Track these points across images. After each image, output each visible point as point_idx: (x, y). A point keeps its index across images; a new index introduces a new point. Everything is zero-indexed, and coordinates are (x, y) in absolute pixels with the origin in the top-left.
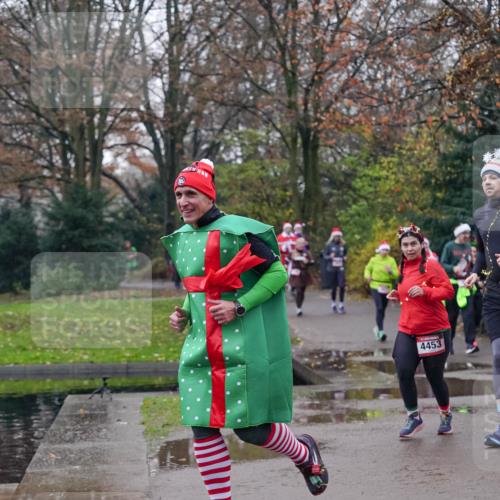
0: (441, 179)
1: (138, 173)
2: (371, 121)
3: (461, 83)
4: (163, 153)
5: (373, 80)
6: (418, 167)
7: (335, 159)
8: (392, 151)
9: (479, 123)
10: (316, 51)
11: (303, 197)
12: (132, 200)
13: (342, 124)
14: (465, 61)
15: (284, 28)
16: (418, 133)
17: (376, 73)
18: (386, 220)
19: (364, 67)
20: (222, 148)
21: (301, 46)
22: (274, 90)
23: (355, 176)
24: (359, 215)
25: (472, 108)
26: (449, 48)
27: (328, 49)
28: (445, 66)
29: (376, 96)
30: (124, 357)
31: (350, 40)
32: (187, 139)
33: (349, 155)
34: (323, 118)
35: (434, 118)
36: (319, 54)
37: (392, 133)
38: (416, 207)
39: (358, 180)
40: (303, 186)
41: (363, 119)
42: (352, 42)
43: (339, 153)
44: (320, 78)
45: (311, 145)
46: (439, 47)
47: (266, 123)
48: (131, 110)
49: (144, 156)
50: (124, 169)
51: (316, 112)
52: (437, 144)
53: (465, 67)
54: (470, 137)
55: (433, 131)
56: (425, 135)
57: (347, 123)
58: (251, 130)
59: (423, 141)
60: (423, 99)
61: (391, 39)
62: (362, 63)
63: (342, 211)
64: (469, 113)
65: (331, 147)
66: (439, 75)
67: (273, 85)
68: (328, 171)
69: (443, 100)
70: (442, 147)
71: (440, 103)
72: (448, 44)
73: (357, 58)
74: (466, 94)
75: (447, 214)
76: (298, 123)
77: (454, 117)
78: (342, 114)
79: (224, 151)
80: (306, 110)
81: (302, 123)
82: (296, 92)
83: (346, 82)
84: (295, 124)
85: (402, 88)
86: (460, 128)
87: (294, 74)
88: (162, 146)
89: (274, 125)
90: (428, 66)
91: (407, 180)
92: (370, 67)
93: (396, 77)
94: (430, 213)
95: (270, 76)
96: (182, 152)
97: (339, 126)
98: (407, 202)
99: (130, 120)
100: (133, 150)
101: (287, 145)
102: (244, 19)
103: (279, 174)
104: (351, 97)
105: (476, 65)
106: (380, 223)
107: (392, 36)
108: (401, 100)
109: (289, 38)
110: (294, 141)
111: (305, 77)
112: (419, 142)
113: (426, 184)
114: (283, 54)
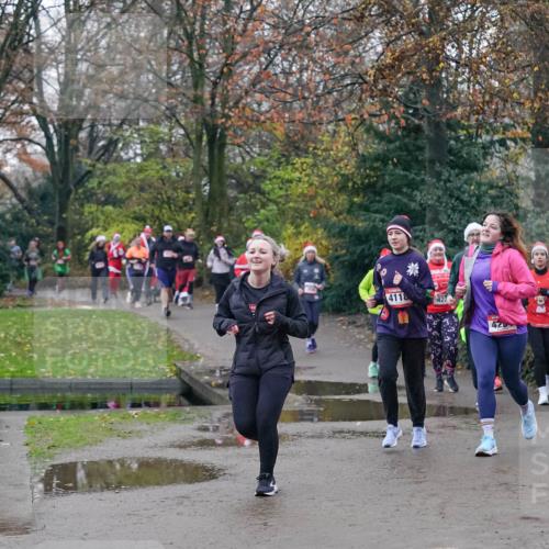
0: (359, 182)
1: (29, 171)
2: (284, 118)
3: (384, 78)
4: (56, 149)
5: (287, 73)
6: (334, 169)
7: (243, 159)
8: (306, 152)
9: (403, 122)
10: (226, 41)
11: (206, 199)
12: (21, 201)
13: (252, 120)
14: (390, 54)
15: (192, 15)
16: (335, 132)
17: (291, 66)
18: (297, 227)
19: (278, 59)
20: (120, 145)
21: (210, 35)
22: (179, 82)
23: (265, 178)
24: (268, 221)
25: (395, 105)
26: (373, 40)
27: (239, 39)
28: (367, 59)
29: (290, 90)
30: (8, 371)
31: (263, 29)
32: (83, 135)
33: (259, 155)
34: (232, 114)
35: (353, 116)
36: (230, 44)
37: (306, 132)
38: (330, 213)
39: (268, 182)
40: (207, 188)
41: (275, 115)
42: (266, 32)
43: (248, 153)
44: (230, 70)
45: (217, 143)
46: (361, 38)
47: (168, 118)
48: (23, 102)
49: (36, 152)
50: (14, 166)
51: (223, 107)
52: (356, 144)
53: (388, 61)
54: (392, 137)
55: (351, 130)
56: (342, 135)
57: (258, 121)
58: (152, 126)
59: (341, 141)
60: (341, 96)
61: (309, 29)
62: (276, 55)
63: (249, 217)
64: (392, 110)
65: (239, 146)
66: (359, 70)
67: (178, 77)
68: (235, 172)
69: (364, 96)
70: (361, 148)
71: (360, 99)
72: (371, 35)
73: (271, 49)
74: (389, 90)
75: (365, 220)
76: (204, 120)
77: (375, 116)
78: (253, 110)
79: (122, 149)
80: (213, 104)
81: (208, 118)
82: (202, 86)
83: (258, 75)
84: (200, 120)
85: (319, 83)
86: (381, 128)
87: (201, 66)
88: (55, 141)
89: (177, 121)
90: (349, 59)
91: (321, 183)
92: (284, 59)
93: (313, 71)
94: (346, 220)
95: (175, 68)
96: (76, 149)
97: (249, 123)
98: (321, 207)
99: (22, 113)
100: (23, 146)
101: (191, 144)
102: (149, 5)
103: (181, 174)
104: (262, 91)
105: (400, 58)
106: (291, 230)
107: (310, 25)
108: (317, 96)
109: (197, 26)
110: (199, 138)
111: (214, 69)
112: (336, 142)
113: (342, 188)
114: (190, 43)
